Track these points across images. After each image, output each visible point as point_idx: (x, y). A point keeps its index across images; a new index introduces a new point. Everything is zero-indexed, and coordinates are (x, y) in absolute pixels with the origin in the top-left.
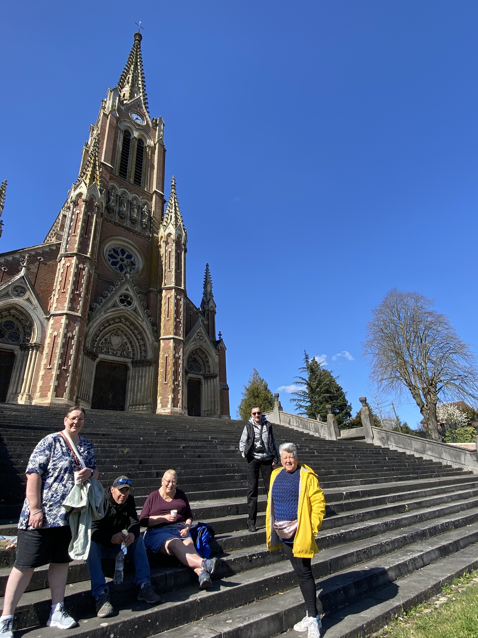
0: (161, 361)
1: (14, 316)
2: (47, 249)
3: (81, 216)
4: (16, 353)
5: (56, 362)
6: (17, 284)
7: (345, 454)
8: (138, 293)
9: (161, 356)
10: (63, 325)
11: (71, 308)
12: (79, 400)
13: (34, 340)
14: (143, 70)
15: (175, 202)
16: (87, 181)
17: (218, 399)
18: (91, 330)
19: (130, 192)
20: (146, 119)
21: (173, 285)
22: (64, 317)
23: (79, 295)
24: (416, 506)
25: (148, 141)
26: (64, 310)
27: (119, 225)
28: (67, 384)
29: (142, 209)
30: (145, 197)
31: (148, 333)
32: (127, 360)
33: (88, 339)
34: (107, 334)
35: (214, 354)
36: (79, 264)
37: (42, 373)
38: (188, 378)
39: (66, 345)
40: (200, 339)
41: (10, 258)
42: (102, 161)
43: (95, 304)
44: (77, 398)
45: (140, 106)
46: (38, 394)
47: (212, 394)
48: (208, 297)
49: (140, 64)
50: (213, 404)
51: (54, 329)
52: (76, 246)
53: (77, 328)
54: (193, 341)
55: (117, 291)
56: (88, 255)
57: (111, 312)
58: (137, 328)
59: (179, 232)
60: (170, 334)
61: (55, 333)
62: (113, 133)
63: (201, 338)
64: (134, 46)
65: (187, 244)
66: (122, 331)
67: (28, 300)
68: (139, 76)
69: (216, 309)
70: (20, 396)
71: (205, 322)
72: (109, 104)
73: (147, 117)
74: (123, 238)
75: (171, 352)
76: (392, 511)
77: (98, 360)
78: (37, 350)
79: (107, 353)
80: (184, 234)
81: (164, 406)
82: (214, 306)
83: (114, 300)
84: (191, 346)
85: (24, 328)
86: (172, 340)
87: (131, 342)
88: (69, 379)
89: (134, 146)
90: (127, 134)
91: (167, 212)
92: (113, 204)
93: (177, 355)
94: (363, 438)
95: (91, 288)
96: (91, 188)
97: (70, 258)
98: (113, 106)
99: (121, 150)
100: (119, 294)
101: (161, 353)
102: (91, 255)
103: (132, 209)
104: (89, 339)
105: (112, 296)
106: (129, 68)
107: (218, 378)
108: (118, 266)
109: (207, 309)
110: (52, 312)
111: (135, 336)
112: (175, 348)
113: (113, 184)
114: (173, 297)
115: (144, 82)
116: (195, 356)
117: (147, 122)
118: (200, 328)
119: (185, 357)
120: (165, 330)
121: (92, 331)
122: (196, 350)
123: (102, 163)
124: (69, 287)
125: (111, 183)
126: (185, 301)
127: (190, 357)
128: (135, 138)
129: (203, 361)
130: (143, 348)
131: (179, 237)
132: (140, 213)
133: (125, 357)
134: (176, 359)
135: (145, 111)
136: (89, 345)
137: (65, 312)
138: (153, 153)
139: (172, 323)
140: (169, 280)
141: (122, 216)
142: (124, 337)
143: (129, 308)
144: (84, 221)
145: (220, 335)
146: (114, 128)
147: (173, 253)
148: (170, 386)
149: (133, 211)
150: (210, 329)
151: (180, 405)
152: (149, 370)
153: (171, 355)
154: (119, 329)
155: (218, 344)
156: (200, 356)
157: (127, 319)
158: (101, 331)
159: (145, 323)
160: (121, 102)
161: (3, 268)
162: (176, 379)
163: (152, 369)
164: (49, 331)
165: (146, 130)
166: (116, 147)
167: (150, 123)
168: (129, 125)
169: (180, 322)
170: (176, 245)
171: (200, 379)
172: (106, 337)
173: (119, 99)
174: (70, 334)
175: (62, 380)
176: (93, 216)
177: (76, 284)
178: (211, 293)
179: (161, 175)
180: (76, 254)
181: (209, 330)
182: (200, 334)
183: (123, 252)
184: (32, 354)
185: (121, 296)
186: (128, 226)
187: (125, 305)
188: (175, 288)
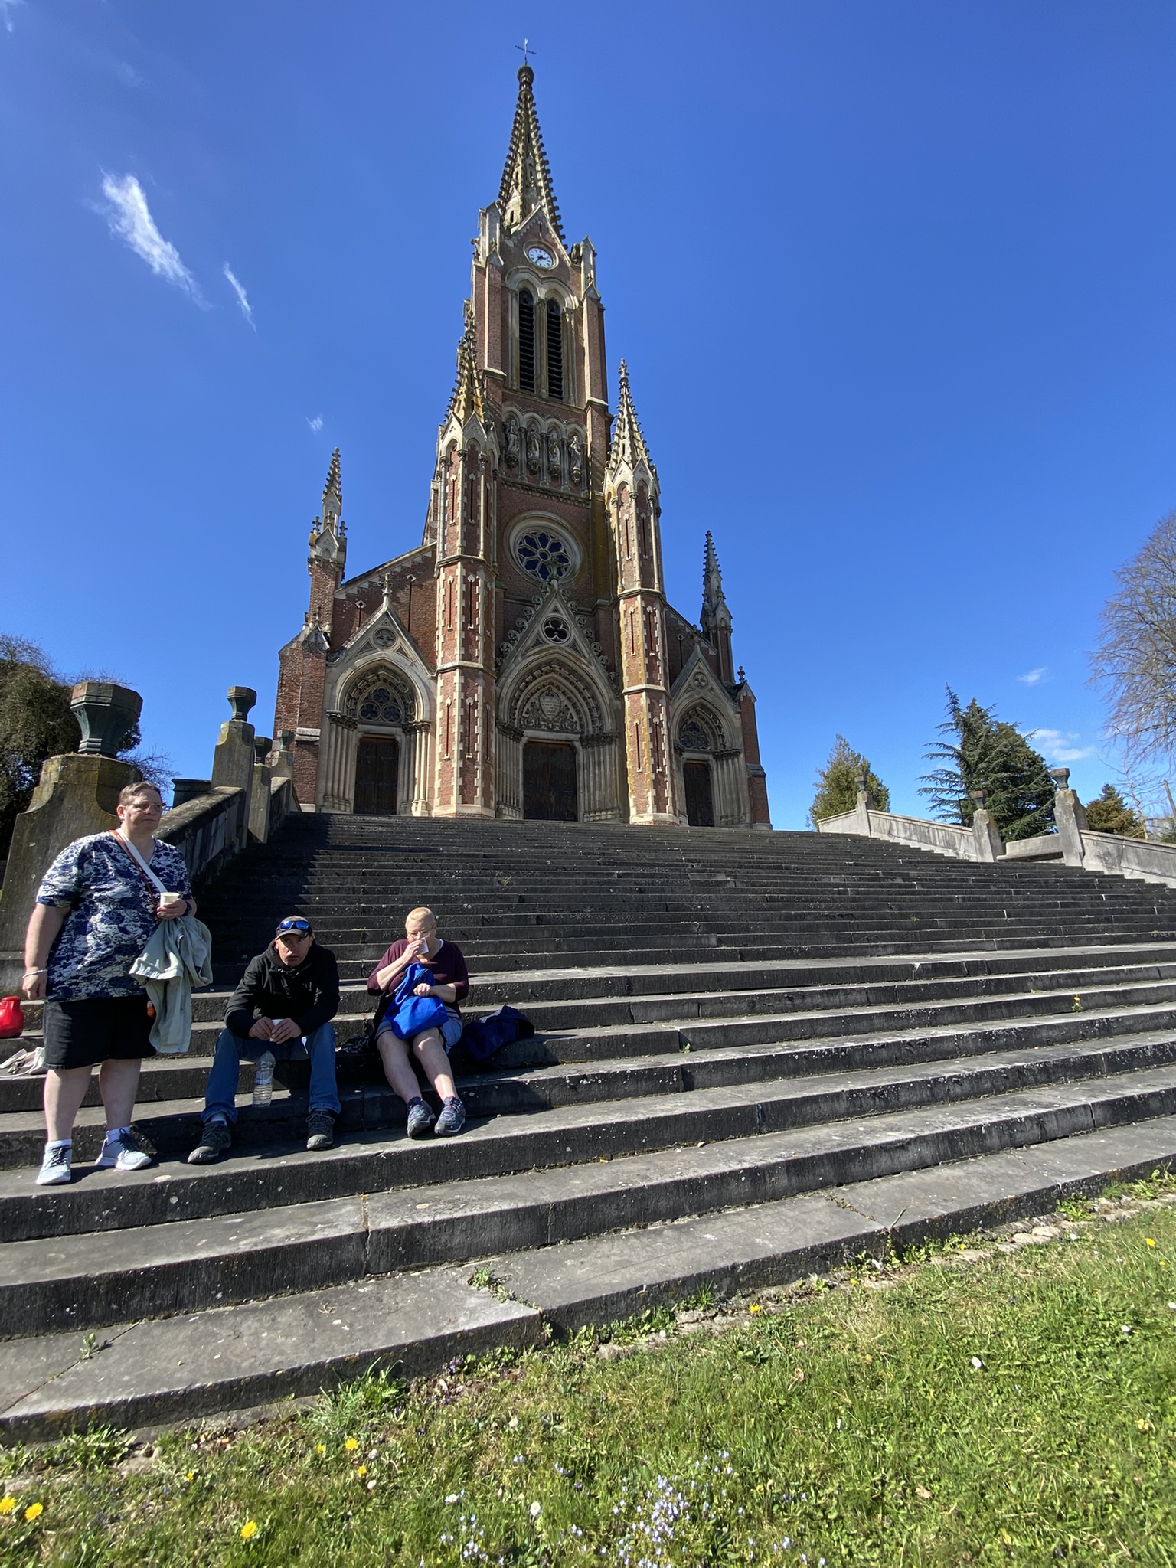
0: (628, 733)
1: (385, 680)
2: (418, 559)
3: (459, 485)
4: (398, 739)
5: (456, 747)
6: (379, 626)
7: (993, 888)
8: (576, 614)
9: (627, 724)
10: (457, 686)
11: (467, 656)
12: (502, 806)
13: (420, 716)
14: (542, 145)
15: (629, 415)
16: (461, 415)
17: (745, 795)
18: (505, 690)
19: (543, 416)
20: (559, 251)
21: (637, 587)
22: (457, 672)
23: (475, 632)
24: (1109, 999)
25: (567, 300)
26: (454, 660)
27: (531, 489)
28: (477, 782)
29: (568, 446)
30: (573, 419)
31: (601, 685)
32: (572, 736)
33: (501, 707)
34: (533, 694)
35: (731, 713)
36: (468, 574)
37: (438, 767)
38: (683, 761)
39: (467, 719)
40: (700, 686)
41: (365, 585)
42: (486, 367)
43: (506, 644)
44: (498, 803)
45: (543, 228)
46: (437, 801)
47: (733, 786)
48: (713, 601)
49: (536, 135)
50: (735, 805)
51: (446, 695)
52: (458, 543)
53: (480, 689)
54: (685, 692)
55: (538, 615)
56: (480, 557)
57: (534, 654)
58: (580, 679)
59: (640, 476)
60: (641, 683)
61: (448, 701)
62: (498, 303)
63: (701, 683)
64: (520, 99)
65: (660, 497)
66: (557, 687)
67: (401, 651)
68: (536, 163)
69: (733, 624)
70: (414, 805)
71: (711, 652)
72: (484, 243)
73: (560, 246)
74: (540, 513)
75: (645, 716)
76: (1027, 1008)
77: (524, 740)
78: (427, 732)
79: (538, 727)
80: (651, 477)
81: (641, 811)
82: (727, 618)
83: (536, 632)
84: (683, 702)
85: (403, 698)
86: (644, 694)
87: (574, 705)
88: (479, 774)
89: (541, 318)
90: (526, 297)
91: (616, 439)
92: (515, 449)
93: (656, 720)
94: (1060, 855)
95: (493, 616)
96: (468, 426)
97: (452, 568)
98: (492, 244)
99: (517, 335)
100: (543, 620)
101: (628, 719)
102: (484, 556)
103: (550, 451)
104: (504, 706)
105: (531, 625)
106: (515, 153)
107: (742, 756)
108: (537, 569)
109: (712, 625)
110: (440, 666)
111: (580, 693)
112: (652, 708)
113: (511, 408)
114: (639, 610)
115: (548, 171)
116: (695, 719)
117: (561, 259)
118: (698, 666)
119: (675, 722)
120: (630, 675)
121: (507, 691)
122: (694, 708)
123: (486, 372)
124: (458, 620)
125: (508, 408)
126: (664, 615)
127: (683, 721)
128: (541, 301)
129: (710, 727)
130: (595, 714)
131: (641, 486)
132: (566, 455)
133: (567, 731)
134: (655, 728)
135: (554, 235)
136: (504, 716)
137: (456, 664)
138: (579, 322)
139: (641, 661)
140: (630, 579)
141: (533, 470)
142: (563, 698)
143: (564, 644)
144: (465, 494)
145: (741, 673)
146: (500, 292)
147: (633, 523)
148: (649, 776)
149: (553, 453)
150: (721, 665)
151: (669, 807)
152: (610, 750)
153: (645, 720)
154: (552, 684)
155: (736, 692)
156: (703, 719)
157: (562, 665)
158: (522, 691)
159: (593, 667)
160: (506, 232)
161: (358, 604)
162: (657, 764)
163: (614, 748)
164: (439, 699)
165: (561, 276)
166: (507, 331)
167: (567, 258)
168: (526, 276)
169: (656, 657)
170: (637, 505)
171: (707, 761)
172: (532, 700)
173: (501, 227)
174: (469, 701)
175: (468, 776)
176: (479, 479)
177: (468, 612)
178: (719, 593)
179: (598, 366)
180: (460, 558)
181: (719, 667)
182: (700, 677)
183: (544, 539)
184: (421, 737)
185: (547, 624)
186: (547, 487)
187: (556, 640)
188: (641, 593)
